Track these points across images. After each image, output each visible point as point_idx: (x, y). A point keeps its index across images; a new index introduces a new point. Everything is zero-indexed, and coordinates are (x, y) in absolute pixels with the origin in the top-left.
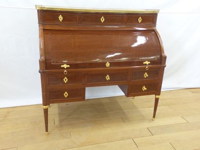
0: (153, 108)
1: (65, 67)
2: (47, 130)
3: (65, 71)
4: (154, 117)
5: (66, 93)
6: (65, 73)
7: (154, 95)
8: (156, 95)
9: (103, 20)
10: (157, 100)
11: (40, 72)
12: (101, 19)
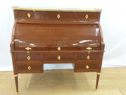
0: (96, 80)
1: (28, 50)
2: (17, 91)
3: (28, 52)
4: (96, 88)
5: (29, 67)
6: (28, 53)
7: (96, 72)
8: (97, 72)
9: (59, 16)
10: (98, 76)
11: (11, 52)
12: (58, 16)
